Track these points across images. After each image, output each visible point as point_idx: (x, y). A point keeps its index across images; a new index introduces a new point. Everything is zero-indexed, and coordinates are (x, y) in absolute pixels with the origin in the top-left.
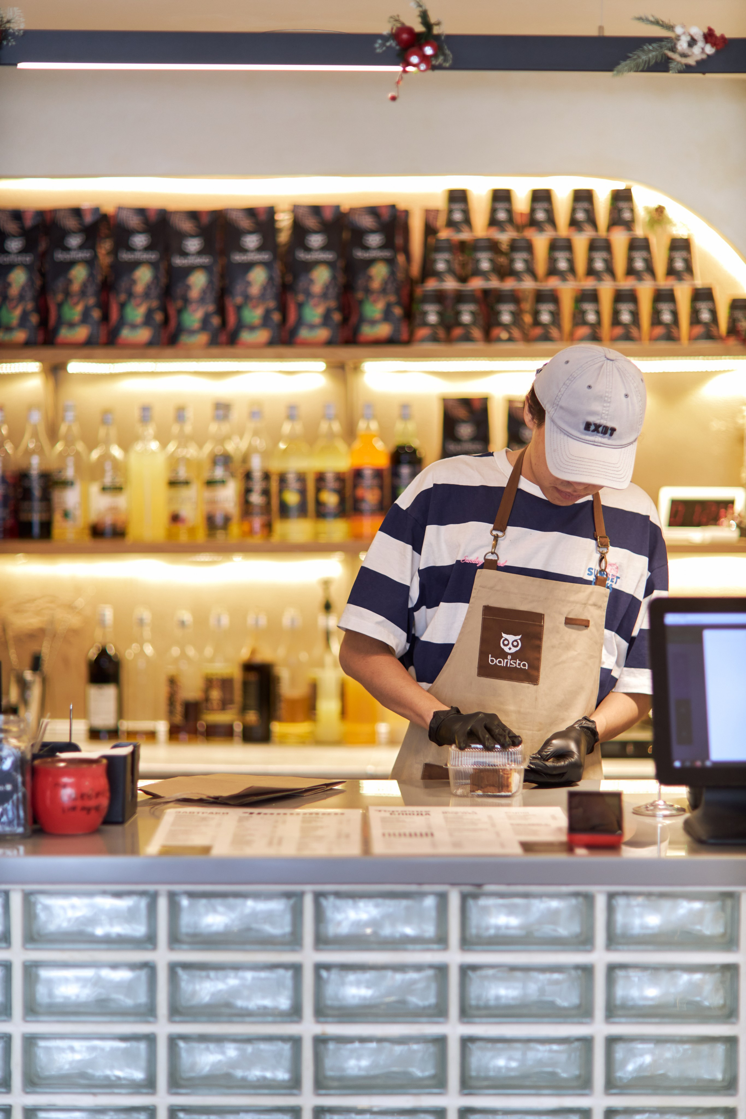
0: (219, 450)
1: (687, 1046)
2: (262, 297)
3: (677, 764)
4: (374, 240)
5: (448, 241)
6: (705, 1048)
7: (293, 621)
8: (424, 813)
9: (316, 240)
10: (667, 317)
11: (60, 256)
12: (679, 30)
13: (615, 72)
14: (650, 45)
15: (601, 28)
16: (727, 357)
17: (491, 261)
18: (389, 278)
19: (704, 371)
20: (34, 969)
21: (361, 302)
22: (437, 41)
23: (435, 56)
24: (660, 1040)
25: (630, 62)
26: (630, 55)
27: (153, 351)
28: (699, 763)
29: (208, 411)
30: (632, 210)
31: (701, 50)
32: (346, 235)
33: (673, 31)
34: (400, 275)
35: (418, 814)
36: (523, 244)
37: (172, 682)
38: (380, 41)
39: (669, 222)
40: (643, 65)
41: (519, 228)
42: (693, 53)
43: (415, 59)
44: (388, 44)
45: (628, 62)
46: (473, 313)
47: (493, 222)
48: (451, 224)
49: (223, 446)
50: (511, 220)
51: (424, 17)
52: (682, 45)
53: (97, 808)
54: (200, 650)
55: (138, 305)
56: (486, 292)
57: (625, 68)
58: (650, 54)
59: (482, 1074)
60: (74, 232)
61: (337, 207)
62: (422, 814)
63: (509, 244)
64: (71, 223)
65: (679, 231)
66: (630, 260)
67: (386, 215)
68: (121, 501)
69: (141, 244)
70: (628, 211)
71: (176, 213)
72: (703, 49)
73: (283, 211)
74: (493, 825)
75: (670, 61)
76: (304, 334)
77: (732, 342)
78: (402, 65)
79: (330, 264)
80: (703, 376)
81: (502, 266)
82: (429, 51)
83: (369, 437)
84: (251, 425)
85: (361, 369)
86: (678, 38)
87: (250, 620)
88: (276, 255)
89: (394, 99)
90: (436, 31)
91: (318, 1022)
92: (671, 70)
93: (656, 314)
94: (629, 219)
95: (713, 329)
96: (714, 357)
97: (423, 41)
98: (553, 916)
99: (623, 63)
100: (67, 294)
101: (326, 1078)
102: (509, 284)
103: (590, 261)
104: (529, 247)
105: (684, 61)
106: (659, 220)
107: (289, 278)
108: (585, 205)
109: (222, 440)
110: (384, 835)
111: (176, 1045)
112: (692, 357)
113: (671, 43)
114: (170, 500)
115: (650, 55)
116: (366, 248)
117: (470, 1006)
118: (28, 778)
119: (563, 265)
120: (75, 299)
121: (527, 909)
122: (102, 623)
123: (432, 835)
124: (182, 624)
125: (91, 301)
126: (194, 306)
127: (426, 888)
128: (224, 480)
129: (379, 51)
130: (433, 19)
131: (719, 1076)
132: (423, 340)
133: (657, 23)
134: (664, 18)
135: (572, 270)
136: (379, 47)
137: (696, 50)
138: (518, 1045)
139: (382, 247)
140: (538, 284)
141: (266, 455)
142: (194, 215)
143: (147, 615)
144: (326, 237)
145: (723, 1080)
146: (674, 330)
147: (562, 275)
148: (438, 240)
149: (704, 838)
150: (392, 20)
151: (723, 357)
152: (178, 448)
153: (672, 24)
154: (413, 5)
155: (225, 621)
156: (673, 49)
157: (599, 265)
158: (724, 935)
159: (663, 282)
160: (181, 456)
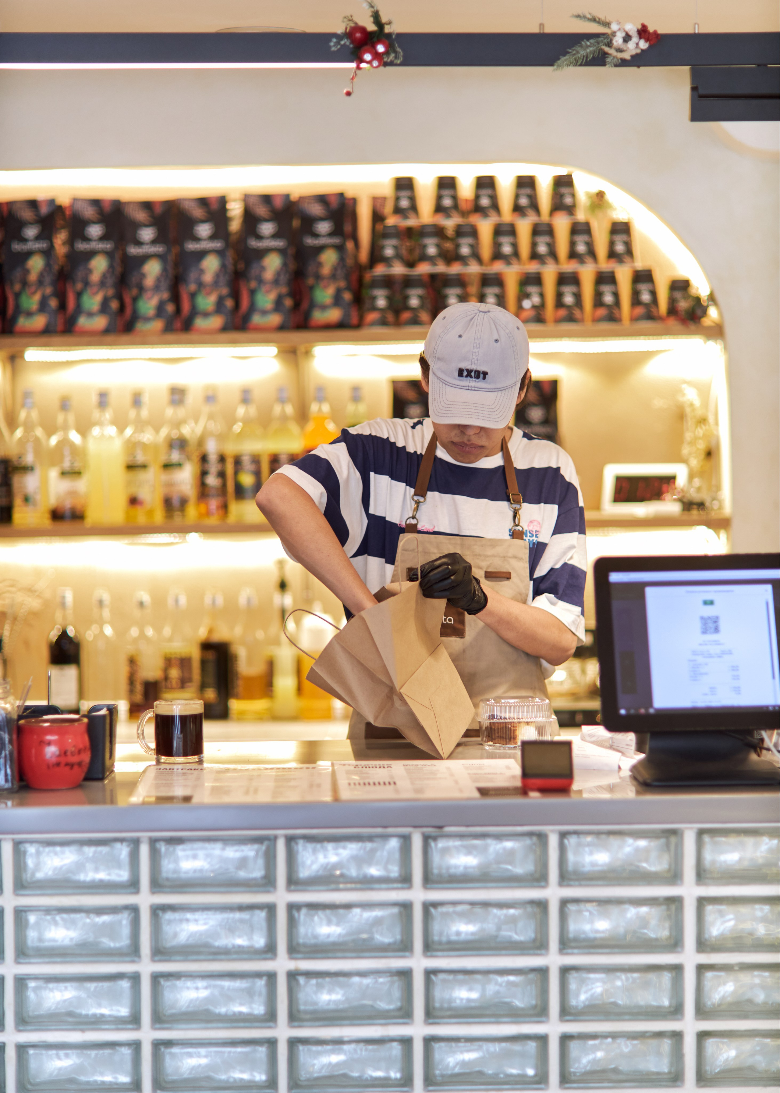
0: (175, 434)
1: (636, 975)
2: (216, 283)
3: (623, 712)
4: (324, 227)
5: (395, 227)
6: (652, 976)
7: (249, 601)
8: (386, 766)
9: (267, 228)
10: (608, 299)
11: (17, 247)
12: (614, 27)
13: (555, 67)
14: (588, 40)
15: (542, 25)
16: (667, 337)
17: (438, 246)
18: (338, 264)
19: (646, 350)
20: (23, 914)
21: (311, 288)
22: (388, 39)
23: (387, 53)
24: (610, 970)
25: (569, 57)
26: (570, 51)
27: (109, 338)
28: (643, 711)
29: (165, 396)
30: (573, 195)
31: (635, 45)
32: (296, 223)
33: (609, 27)
34: (350, 262)
35: (380, 767)
36: (468, 229)
37: (132, 661)
38: (334, 40)
39: (609, 206)
40: (581, 60)
41: (464, 214)
42: (628, 48)
43: (368, 57)
44: (342, 43)
45: (567, 57)
46: (421, 297)
47: (439, 209)
48: (398, 210)
49: (179, 429)
50: (456, 206)
51: (376, 17)
52: (618, 41)
53: (80, 764)
54: (158, 630)
55: (95, 294)
56: (433, 277)
57: (565, 63)
58: (588, 49)
59: (446, 1005)
60: (31, 223)
61: (287, 196)
62: (384, 767)
63: (455, 229)
64: (27, 215)
65: (620, 215)
66: (572, 244)
67: (334, 203)
68: (81, 485)
69: (96, 234)
70: (570, 196)
71: (129, 203)
72: (637, 44)
73: (235, 200)
74: (452, 775)
75: (607, 56)
76: (257, 319)
77: (672, 323)
78: (356, 63)
79: (281, 252)
80: (646, 356)
81: (448, 251)
82: (381, 48)
83: (321, 419)
84: (206, 409)
85: (312, 353)
86: (614, 34)
87: (208, 600)
88: (228, 244)
89: (348, 94)
90: (387, 29)
91: (291, 958)
92: (608, 64)
93: (598, 296)
94: (570, 204)
95: (653, 310)
96: (655, 337)
97: (375, 40)
98: (510, 855)
99: (563, 59)
100: (25, 284)
101: (299, 1011)
102: (455, 269)
103: (534, 245)
104: (474, 233)
105: (620, 55)
106: (599, 204)
107: (241, 266)
108: (528, 191)
109: (178, 424)
110: (349, 784)
111: (159, 983)
112: (634, 338)
113: (608, 39)
114: (129, 483)
115: (588, 51)
116: (316, 235)
117: (433, 942)
118: (15, 737)
119: (507, 249)
120: (33, 288)
121: (485, 849)
122: (63, 604)
123: (395, 783)
124: (141, 604)
125: (49, 290)
126: (149, 294)
127: (390, 830)
128: (181, 463)
129: (333, 49)
130: (384, 19)
131: (666, 1003)
132: (373, 324)
133: (594, 20)
134: (601, 15)
135: (516, 254)
136: (334, 46)
137: (631, 45)
138: (478, 977)
139: (331, 234)
140: (484, 268)
141: (221, 438)
142: (147, 205)
143: (106, 597)
144: (276, 225)
145: (670, 1006)
146: (616, 311)
147: (506, 259)
148: (385, 227)
149: (649, 781)
150: (345, 20)
151: (663, 337)
152: (134, 433)
153: (608, 21)
154: (365, 5)
155: (183, 600)
156: (609, 45)
157: (542, 249)
158: (669, 870)
159: (605, 265)
160: (137, 441)
